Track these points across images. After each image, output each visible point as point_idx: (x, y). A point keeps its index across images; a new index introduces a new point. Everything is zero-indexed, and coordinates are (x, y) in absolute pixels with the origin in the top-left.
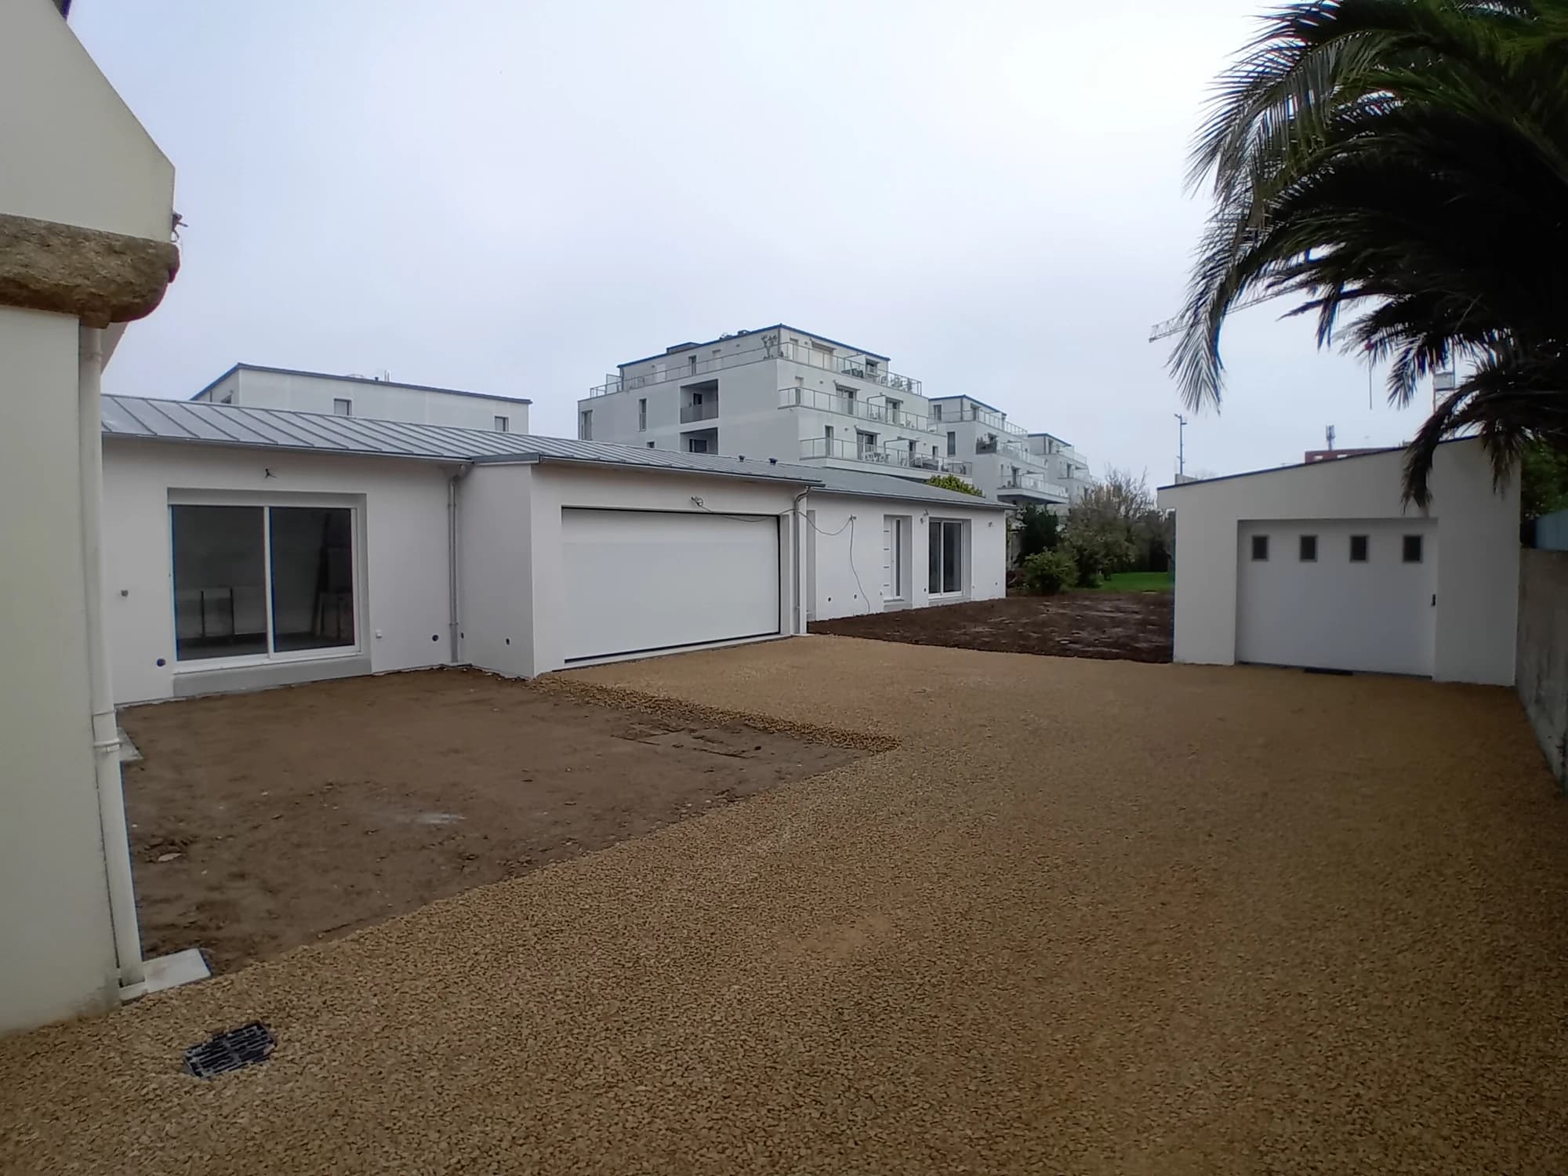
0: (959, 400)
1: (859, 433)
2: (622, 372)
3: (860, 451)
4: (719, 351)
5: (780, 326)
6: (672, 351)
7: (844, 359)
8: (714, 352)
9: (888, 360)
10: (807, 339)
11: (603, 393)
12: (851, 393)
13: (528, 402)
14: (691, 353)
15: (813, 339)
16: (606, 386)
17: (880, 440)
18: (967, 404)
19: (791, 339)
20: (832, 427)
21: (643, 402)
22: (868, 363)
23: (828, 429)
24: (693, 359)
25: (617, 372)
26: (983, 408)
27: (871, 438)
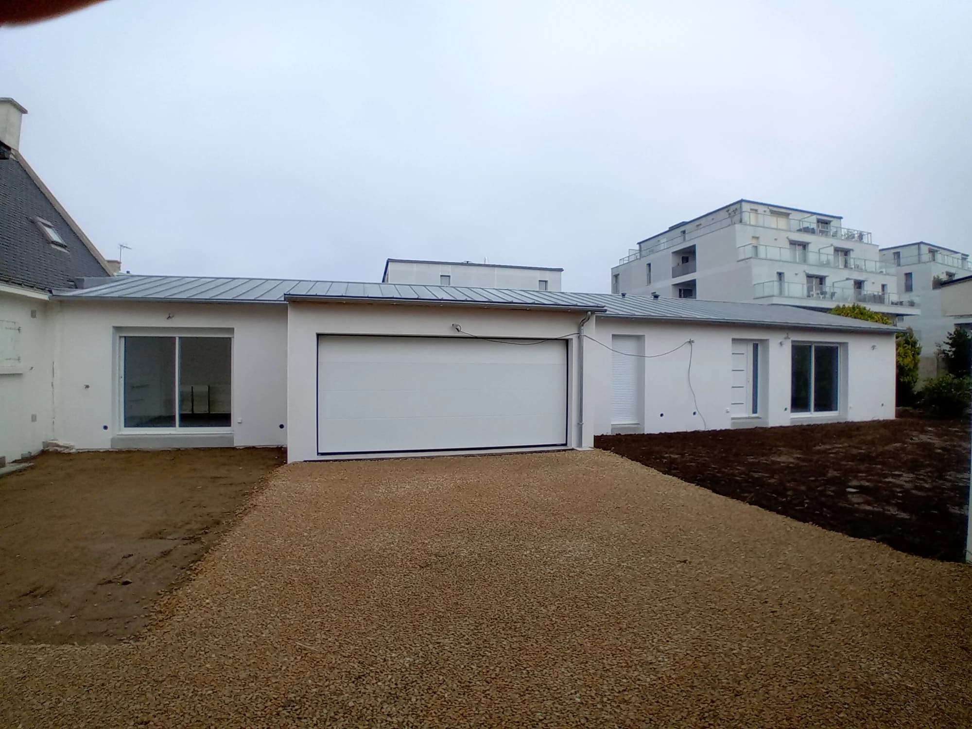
0: (917, 246)
1: (809, 277)
2: (640, 247)
3: (810, 289)
4: (701, 224)
5: (742, 201)
6: (672, 229)
7: (800, 221)
8: (698, 226)
9: (840, 218)
10: (765, 208)
11: (627, 262)
12: (804, 246)
13: (561, 270)
14: (682, 229)
15: (770, 208)
16: (629, 257)
17: (828, 282)
18: (925, 249)
19: (751, 209)
20: (783, 273)
21: (649, 265)
22: (819, 221)
23: (780, 275)
24: (684, 232)
25: (637, 247)
26: (941, 251)
27: (821, 280)
